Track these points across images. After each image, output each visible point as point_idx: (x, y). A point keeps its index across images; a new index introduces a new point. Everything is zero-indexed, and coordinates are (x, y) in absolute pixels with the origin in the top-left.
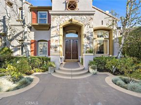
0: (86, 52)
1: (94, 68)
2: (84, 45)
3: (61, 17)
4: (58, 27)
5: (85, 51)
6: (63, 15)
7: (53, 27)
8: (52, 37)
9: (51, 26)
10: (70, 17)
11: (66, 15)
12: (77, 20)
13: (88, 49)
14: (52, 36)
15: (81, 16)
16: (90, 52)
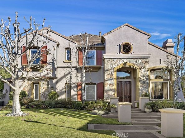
0: (142, 96)
1: (149, 108)
2: (139, 89)
3: (115, 60)
4: (112, 71)
5: (140, 95)
6: (117, 58)
7: (107, 70)
8: (106, 81)
9: (105, 69)
10: (125, 61)
11: (120, 58)
12: (131, 63)
13: (144, 93)
14: (106, 79)
15: (136, 59)
16: (146, 96)
